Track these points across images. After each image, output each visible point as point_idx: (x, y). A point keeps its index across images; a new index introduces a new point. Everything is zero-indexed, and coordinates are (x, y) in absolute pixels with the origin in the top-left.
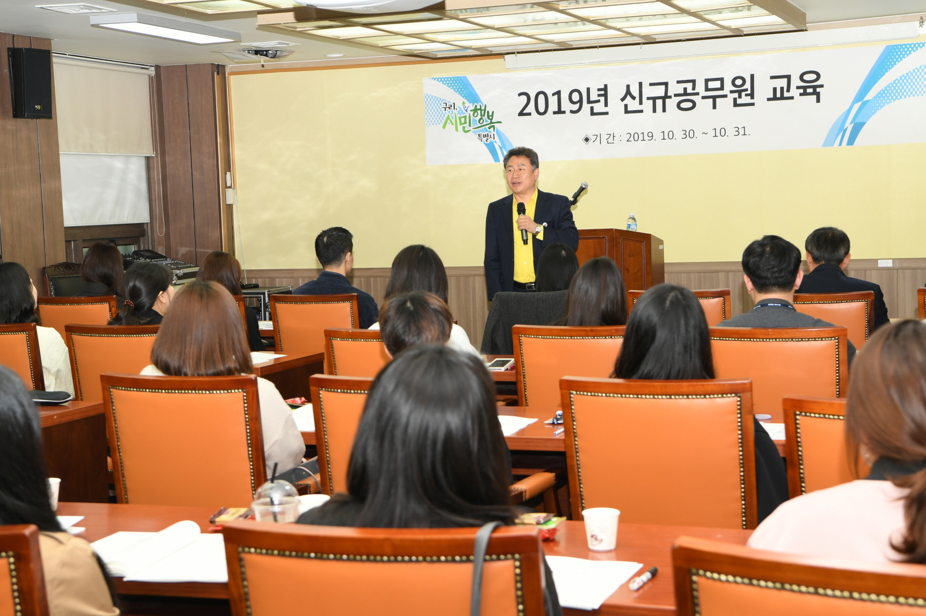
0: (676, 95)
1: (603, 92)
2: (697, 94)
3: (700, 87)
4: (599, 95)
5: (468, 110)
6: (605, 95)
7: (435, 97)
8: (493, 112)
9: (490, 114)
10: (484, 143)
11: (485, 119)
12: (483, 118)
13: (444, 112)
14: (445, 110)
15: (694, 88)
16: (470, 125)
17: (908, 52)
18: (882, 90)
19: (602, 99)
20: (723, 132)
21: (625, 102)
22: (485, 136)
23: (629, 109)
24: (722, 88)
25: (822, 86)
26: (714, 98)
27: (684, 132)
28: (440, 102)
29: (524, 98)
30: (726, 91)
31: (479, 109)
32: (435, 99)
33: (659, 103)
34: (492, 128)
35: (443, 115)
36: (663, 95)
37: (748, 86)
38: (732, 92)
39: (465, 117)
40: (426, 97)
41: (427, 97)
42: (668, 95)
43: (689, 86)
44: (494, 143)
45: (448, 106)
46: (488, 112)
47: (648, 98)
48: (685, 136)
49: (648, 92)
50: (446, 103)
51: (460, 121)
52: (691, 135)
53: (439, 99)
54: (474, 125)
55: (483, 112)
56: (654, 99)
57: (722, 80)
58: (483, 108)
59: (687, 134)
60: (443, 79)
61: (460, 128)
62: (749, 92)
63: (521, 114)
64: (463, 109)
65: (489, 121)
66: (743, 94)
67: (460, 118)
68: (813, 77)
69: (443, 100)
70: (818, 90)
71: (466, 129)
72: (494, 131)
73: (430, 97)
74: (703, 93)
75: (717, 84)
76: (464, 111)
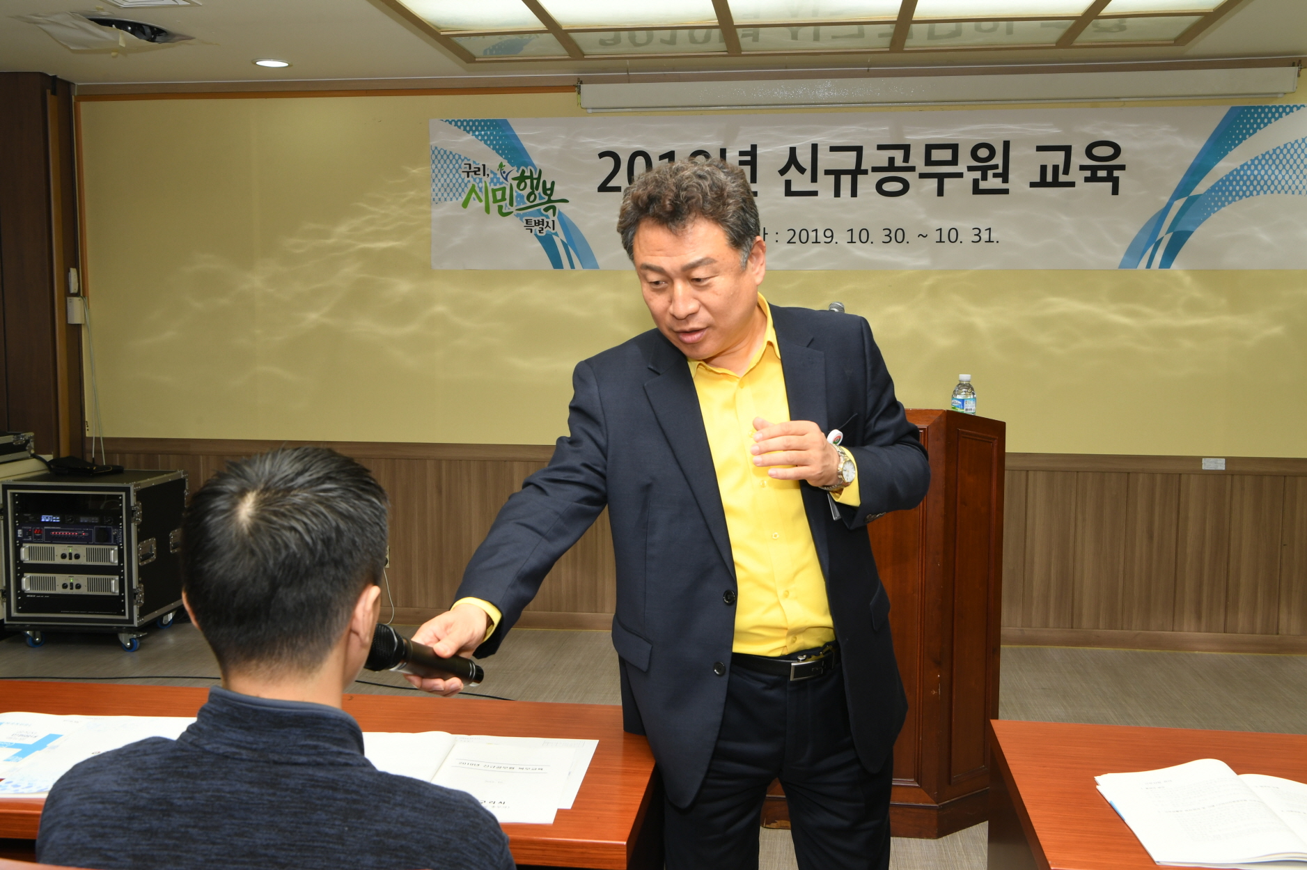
0: (875, 169)
1: (748, 158)
2: (912, 169)
3: (917, 159)
4: (742, 163)
5: (509, 178)
6: (753, 164)
7: (451, 153)
8: (553, 183)
9: (548, 186)
10: (536, 235)
11: (539, 194)
12: (536, 192)
13: (466, 180)
14: (468, 177)
15: (906, 159)
16: (511, 204)
17: (1266, 121)
18: (1221, 180)
19: (747, 169)
20: (952, 236)
21: (787, 176)
22: (538, 223)
23: (794, 188)
24: (954, 162)
25: (1122, 168)
26: (941, 178)
27: (888, 232)
28: (460, 161)
29: (609, 161)
30: (961, 167)
31: (527, 178)
32: (451, 157)
33: (846, 180)
34: (551, 211)
35: (463, 185)
36: (853, 167)
37: (998, 160)
38: (970, 169)
39: (504, 189)
40: (433, 152)
41: (436, 152)
42: (863, 168)
43: (898, 155)
44: (554, 237)
45: (473, 169)
46: (544, 182)
47: (827, 172)
48: (888, 239)
49: (828, 160)
50: (470, 165)
51: (494, 196)
52: (900, 238)
53: (457, 157)
54: (519, 203)
55: (535, 182)
56: (837, 174)
57: (954, 148)
58: (535, 176)
59: (893, 235)
60: (465, 124)
61: (494, 207)
62: (1000, 170)
63: (603, 188)
64: (499, 175)
65: (547, 198)
66: (990, 173)
67: (494, 191)
68: (1109, 151)
69: (465, 158)
70: (1116, 173)
71: (504, 211)
72: (554, 215)
73: (442, 152)
74: (922, 167)
75: (947, 155)
76: (502, 180)
